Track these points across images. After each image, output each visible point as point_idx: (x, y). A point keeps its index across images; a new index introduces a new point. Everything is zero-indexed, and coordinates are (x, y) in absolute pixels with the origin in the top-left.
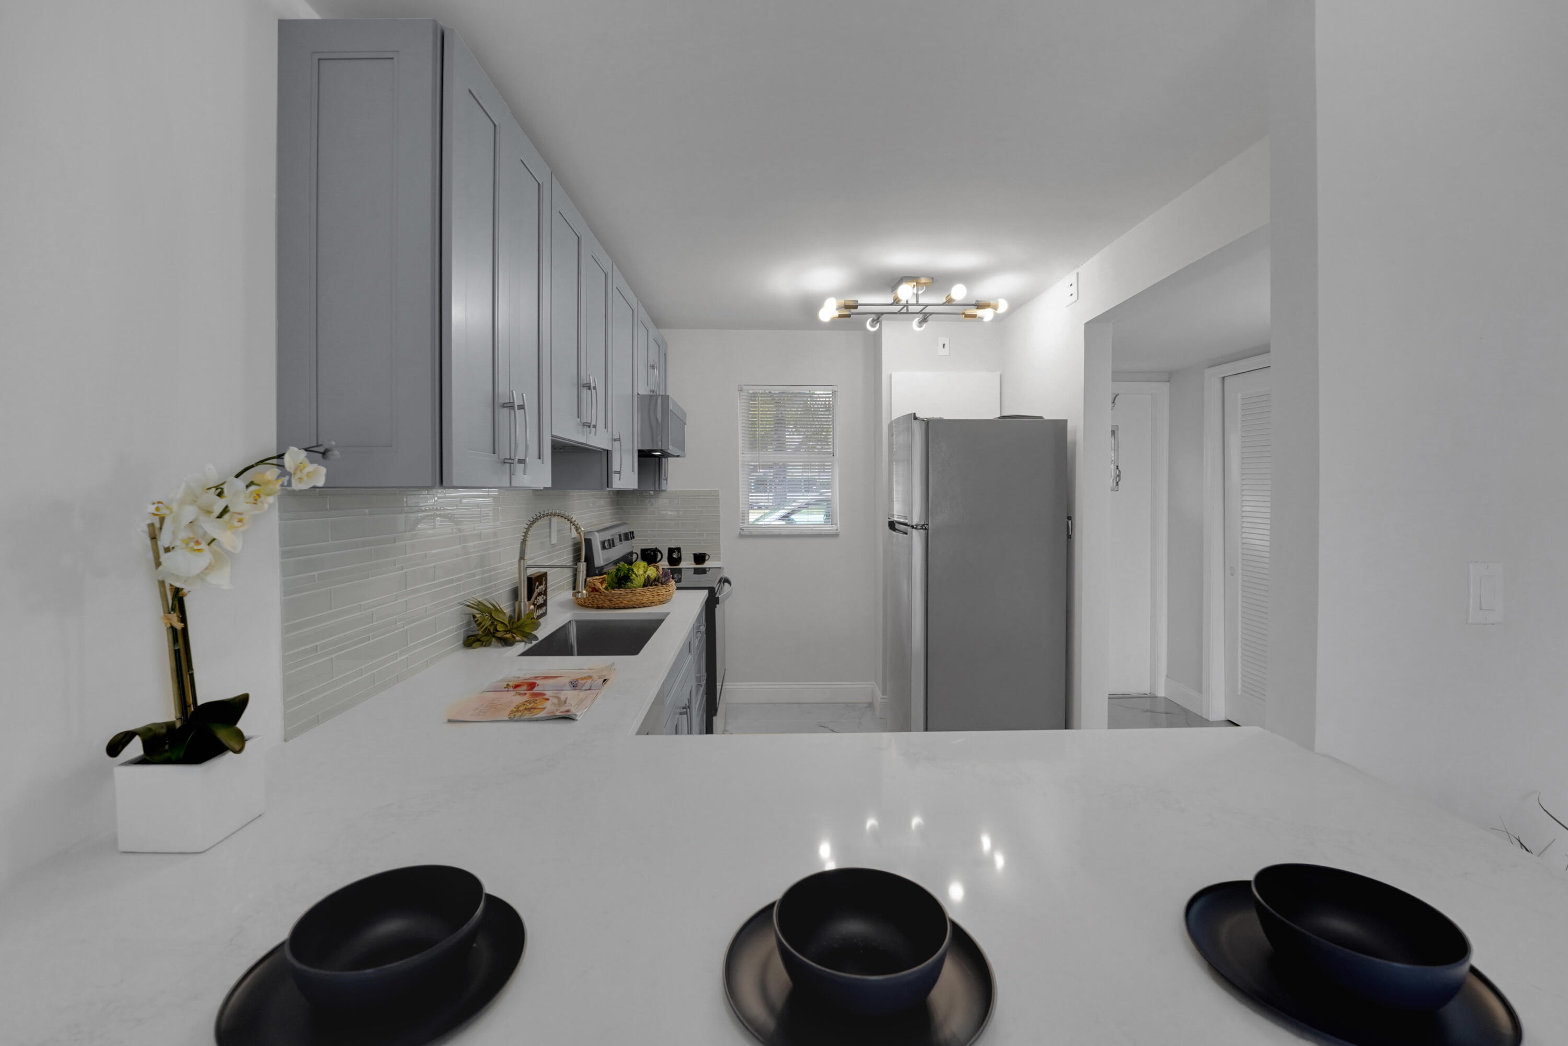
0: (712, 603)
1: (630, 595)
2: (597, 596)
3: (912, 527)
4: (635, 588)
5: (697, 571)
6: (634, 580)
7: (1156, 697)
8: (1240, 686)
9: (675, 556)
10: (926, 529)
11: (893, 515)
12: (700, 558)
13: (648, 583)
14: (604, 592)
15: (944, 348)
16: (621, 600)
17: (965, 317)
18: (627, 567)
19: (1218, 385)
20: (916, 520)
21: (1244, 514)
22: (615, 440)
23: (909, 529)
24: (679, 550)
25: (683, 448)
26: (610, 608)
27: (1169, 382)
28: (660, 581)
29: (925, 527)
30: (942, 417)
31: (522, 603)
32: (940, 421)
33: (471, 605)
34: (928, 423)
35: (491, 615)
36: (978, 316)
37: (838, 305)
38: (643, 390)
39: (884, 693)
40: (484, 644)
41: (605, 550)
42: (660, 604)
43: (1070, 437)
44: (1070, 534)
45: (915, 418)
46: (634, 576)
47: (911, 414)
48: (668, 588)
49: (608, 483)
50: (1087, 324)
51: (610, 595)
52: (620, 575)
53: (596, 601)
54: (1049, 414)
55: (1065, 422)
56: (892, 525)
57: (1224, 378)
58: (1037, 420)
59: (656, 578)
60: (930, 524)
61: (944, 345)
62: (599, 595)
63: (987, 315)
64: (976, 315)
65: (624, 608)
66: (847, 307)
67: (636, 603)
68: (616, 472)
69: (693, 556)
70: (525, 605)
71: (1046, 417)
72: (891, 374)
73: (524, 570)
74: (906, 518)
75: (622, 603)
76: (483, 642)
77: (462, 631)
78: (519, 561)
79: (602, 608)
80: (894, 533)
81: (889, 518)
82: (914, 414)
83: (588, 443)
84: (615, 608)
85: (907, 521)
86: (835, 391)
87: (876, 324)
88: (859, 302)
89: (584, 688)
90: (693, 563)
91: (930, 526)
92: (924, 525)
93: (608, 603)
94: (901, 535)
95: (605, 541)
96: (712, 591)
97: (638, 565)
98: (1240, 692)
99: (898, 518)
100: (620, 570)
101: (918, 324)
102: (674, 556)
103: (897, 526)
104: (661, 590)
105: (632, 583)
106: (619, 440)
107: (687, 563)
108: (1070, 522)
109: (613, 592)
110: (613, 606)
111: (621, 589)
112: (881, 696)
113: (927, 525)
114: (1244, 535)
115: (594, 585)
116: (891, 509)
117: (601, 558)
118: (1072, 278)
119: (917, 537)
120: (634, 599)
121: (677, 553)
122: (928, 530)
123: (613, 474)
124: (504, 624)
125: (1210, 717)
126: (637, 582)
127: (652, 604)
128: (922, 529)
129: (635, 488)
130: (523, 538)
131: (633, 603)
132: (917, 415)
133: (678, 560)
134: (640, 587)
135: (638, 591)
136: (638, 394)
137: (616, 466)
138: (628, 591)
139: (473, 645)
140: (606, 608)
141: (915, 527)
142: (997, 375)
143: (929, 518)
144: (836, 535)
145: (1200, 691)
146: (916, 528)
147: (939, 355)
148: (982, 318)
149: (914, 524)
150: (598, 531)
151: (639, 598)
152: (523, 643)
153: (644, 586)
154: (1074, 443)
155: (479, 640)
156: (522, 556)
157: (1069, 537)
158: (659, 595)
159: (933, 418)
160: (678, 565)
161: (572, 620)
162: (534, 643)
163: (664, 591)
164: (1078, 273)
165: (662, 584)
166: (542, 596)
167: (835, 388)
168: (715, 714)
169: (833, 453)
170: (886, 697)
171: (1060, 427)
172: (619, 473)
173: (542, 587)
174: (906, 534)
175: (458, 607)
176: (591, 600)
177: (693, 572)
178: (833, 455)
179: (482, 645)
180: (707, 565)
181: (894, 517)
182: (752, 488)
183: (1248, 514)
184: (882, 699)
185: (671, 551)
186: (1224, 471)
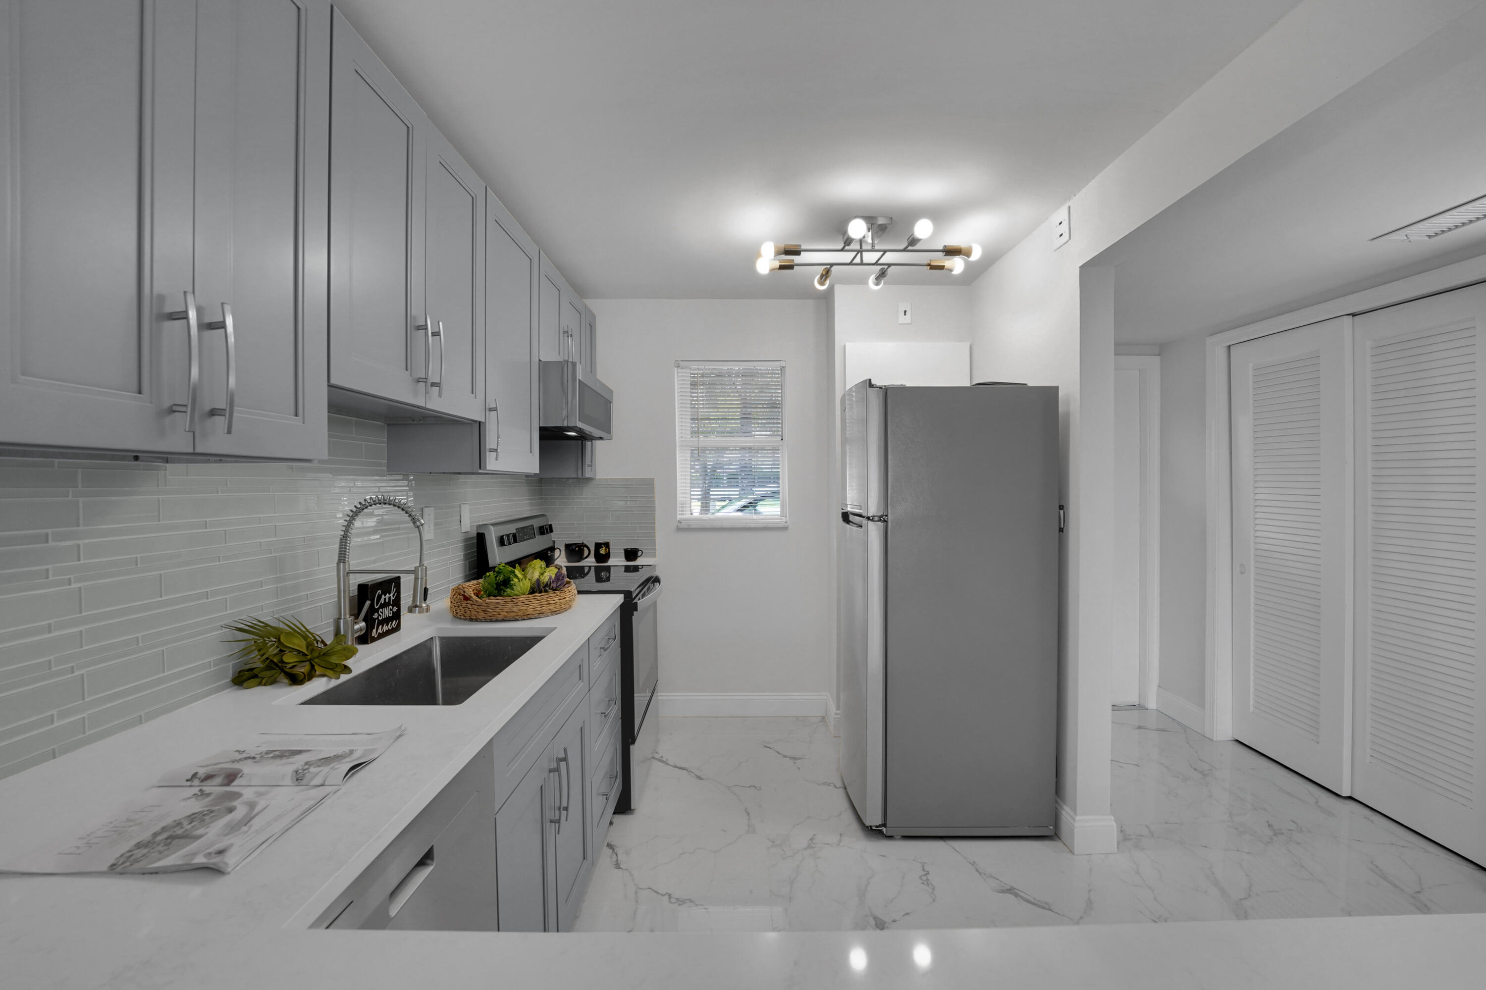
0: (628, 610)
1: (510, 605)
2: (469, 606)
3: (868, 518)
4: (517, 595)
5: (628, 569)
6: (515, 585)
7: (1147, 709)
8: (1252, 702)
9: (603, 551)
10: (885, 521)
11: (846, 505)
12: (631, 554)
13: (538, 588)
14: (477, 601)
15: (905, 315)
16: (498, 610)
17: (930, 269)
18: (510, 570)
19: (1222, 354)
20: (872, 510)
21: (1258, 503)
22: (491, 410)
23: (864, 521)
24: (607, 545)
25: (608, 430)
26: (486, 621)
27: (1159, 355)
28: (551, 587)
29: (883, 519)
30: (904, 384)
31: (342, 621)
32: (902, 389)
33: (247, 628)
34: (886, 391)
35: (279, 639)
36: (946, 267)
37: (777, 250)
38: (550, 355)
39: (838, 709)
40: (264, 681)
41: (504, 547)
42: (552, 615)
43: (1061, 409)
44: (1062, 527)
45: (871, 385)
46: (516, 580)
47: (866, 380)
48: (563, 595)
49: (481, 463)
50: (1082, 268)
51: (484, 604)
52: (499, 579)
53: (469, 612)
54: (1034, 381)
55: (1056, 389)
56: (846, 517)
57: (1230, 346)
58: (1020, 389)
59: (547, 583)
60: (889, 515)
61: (905, 312)
62: (471, 605)
63: (957, 265)
64: (944, 266)
65: (503, 620)
66: (788, 252)
67: (519, 614)
68: (491, 450)
69: (623, 551)
70: (346, 623)
71: (1030, 385)
72: (845, 346)
73: (344, 576)
74: (860, 507)
75: (500, 614)
76: (263, 678)
77: (231, 664)
78: (338, 564)
79: (477, 620)
80: (848, 526)
81: (842, 509)
82: (870, 380)
83: (427, 407)
84: (491, 621)
85: (861, 511)
86: (783, 367)
87: (825, 280)
88: (803, 247)
89: (314, 782)
90: (624, 559)
91: (889, 518)
92: (882, 516)
93: (482, 614)
94: (854, 528)
95: (503, 536)
96: (628, 595)
97: (533, 566)
98: (1252, 709)
99: (851, 508)
100: (500, 573)
101: (875, 280)
102: (602, 553)
103: (851, 518)
104: (554, 598)
105: (513, 589)
106: (495, 409)
107: (617, 561)
108: (1062, 512)
109: (487, 600)
110: (489, 618)
111: (498, 598)
112: (834, 709)
113: (887, 516)
114: (1258, 528)
115: (464, 592)
116: (844, 497)
117: (497, 556)
118: (1062, 214)
119: (874, 530)
120: (515, 609)
121: (604, 548)
122: (887, 522)
123: (488, 453)
124: (299, 652)
125: (1215, 738)
126: (519, 589)
127: (540, 615)
128: (880, 520)
129: (536, 472)
130: (342, 533)
131: (515, 614)
132: (873, 382)
133: (607, 557)
134: (524, 594)
135: (521, 599)
136: (540, 360)
137: (490, 441)
138: (508, 599)
139: (245, 684)
140: (481, 621)
141: (871, 518)
142: (967, 345)
143: (889, 508)
144: (785, 528)
145: (1202, 705)
146: (872, 520)
147: (900, 323)
148: (951, 270)
149: (870, 515)
150: (493, 525)
151: (522, 608)
152: (325, 679)
153: (532, 591)
154: (1067, 415)
155: (256, 676)
156: (342, 557)
157: (1061, 530)
158: (549, 603)
159: (892, 385)
160: (606, 562)
161: (435, 637)
162: (344, 678)
163: (556, 599)
164: (1069, 207)
165: (554, 590)
166: (391, 607)
167: (783, 364)
168: (633, 742)
169: (782, 437)
170: (839, 712)
171: (1049, 395)
172: (496, 450)
173: (391, 596)
174: (861, 527)
175: (221, 632)
176: (463, 610)
177: (624, 569)
178: (782, 440)
179: (260, 684)
180: (639, 562)
181: (847, 507)
182: (725, 482)
183: (1264, 503)
184: (835, 714)
185: (598, 546)
186: (1231, 453)
